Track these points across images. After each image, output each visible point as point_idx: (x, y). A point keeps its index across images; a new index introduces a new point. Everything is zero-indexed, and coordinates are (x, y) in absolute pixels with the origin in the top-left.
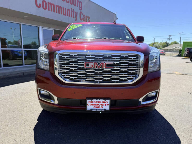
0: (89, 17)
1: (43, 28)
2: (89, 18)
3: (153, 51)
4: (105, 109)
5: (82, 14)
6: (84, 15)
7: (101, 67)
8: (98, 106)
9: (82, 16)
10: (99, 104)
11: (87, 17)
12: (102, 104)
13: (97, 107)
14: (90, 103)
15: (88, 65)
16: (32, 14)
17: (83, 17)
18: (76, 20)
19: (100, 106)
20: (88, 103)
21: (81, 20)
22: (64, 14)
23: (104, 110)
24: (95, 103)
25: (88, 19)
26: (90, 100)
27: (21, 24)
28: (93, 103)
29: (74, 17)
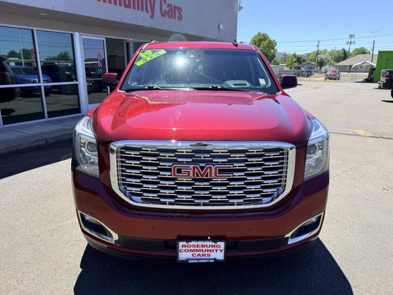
0: (180, 9)
1: (83, 37)
2: (181, 11)
3: (315, 135)
4: (215, 259)
5: (165, 3)
6: (169, 5)
7: (207, 176)
8: (201, 253)
9: (165, 7)
10: (204, 249)
11: (175, 7)
12: (209, 249)
13: (199, 255)
14: (184, 248)
15: (179, 171)
16: (56, 9)
17: (167, 9)
18: (152, 17)
19: (206, 253)
20: (180, 247)
21: (163, 15)
22: (126, 6)
23: (213, 261)
24: (196, 248)
25: (178, 11)
26: (184, 243)
27: (35, 29)
28: (192, 248)
29: (147, 11)
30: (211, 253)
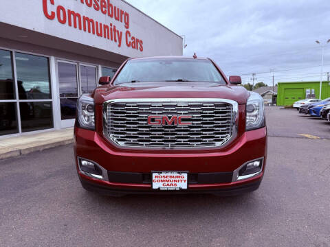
1: (58, 61)
8: (170, 183)
9: (130, 39)
11: (138, 40)
15: (153, 120)
17: (132, 41)
18: (119, 46)
21: (128, 46)
22: (98, 35)
23: (178, 189)
25: (140, 44)
29: (116, 41)
30: (177, 183)
